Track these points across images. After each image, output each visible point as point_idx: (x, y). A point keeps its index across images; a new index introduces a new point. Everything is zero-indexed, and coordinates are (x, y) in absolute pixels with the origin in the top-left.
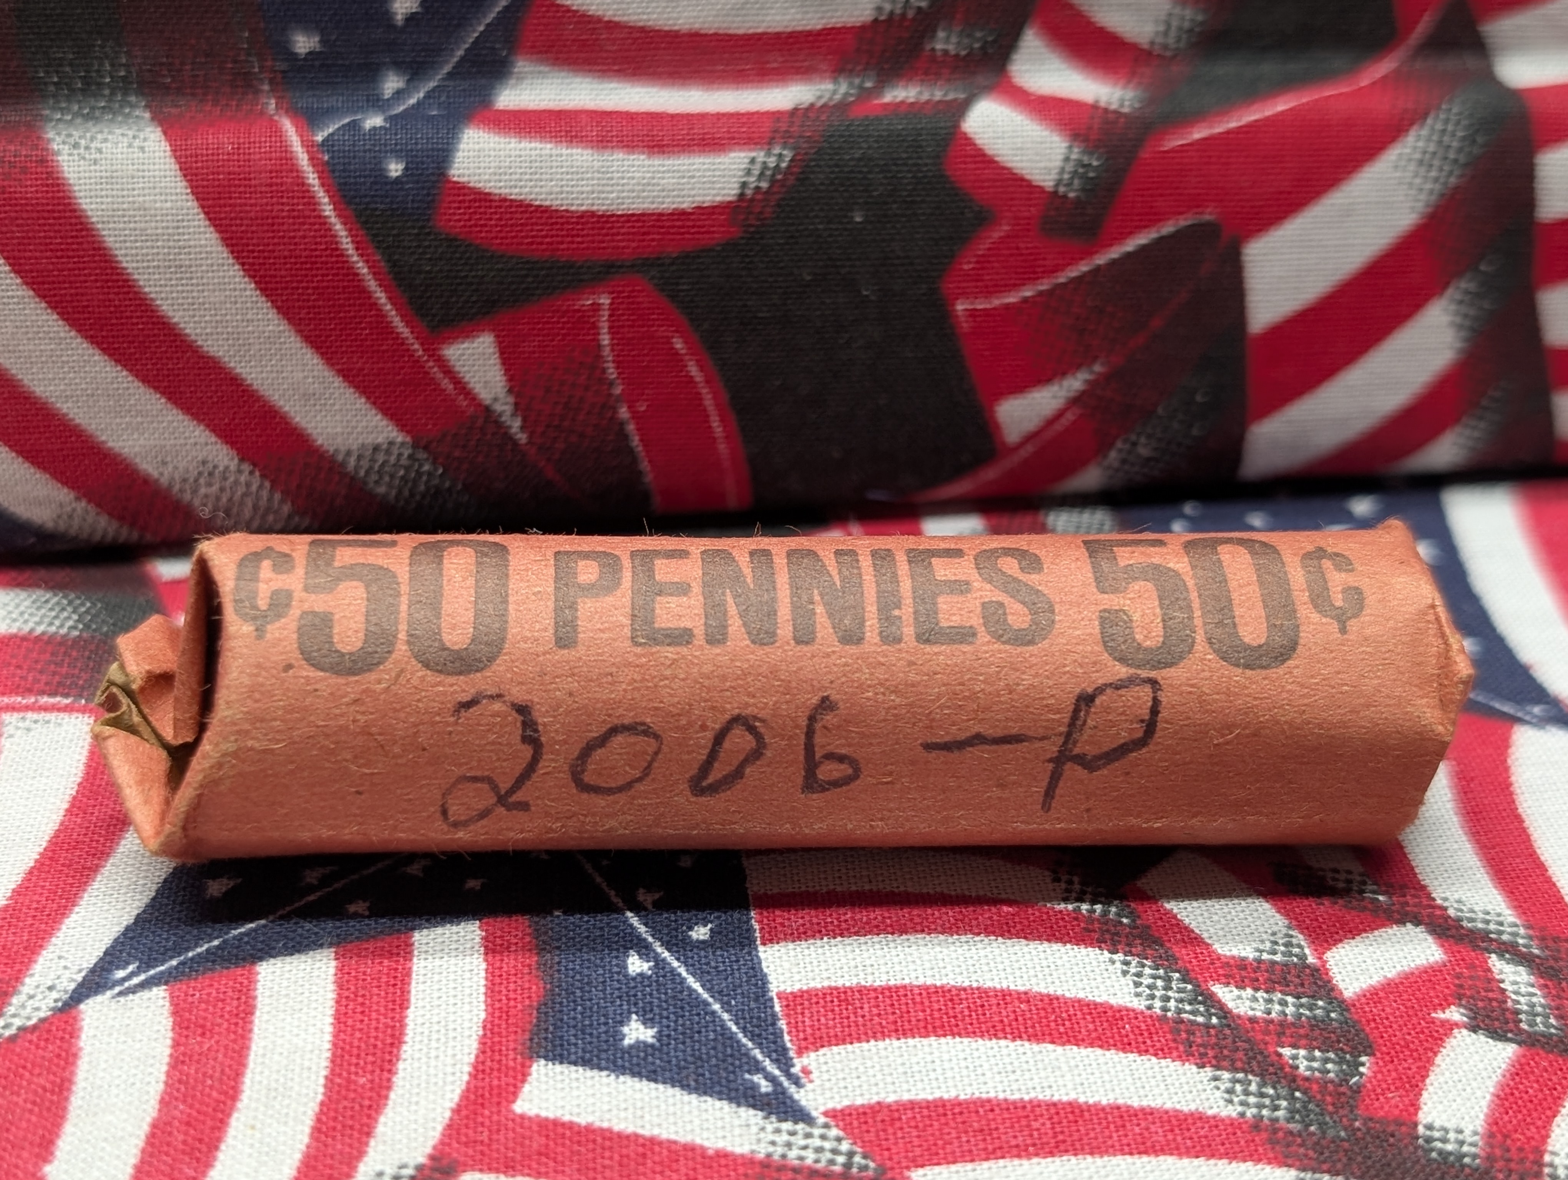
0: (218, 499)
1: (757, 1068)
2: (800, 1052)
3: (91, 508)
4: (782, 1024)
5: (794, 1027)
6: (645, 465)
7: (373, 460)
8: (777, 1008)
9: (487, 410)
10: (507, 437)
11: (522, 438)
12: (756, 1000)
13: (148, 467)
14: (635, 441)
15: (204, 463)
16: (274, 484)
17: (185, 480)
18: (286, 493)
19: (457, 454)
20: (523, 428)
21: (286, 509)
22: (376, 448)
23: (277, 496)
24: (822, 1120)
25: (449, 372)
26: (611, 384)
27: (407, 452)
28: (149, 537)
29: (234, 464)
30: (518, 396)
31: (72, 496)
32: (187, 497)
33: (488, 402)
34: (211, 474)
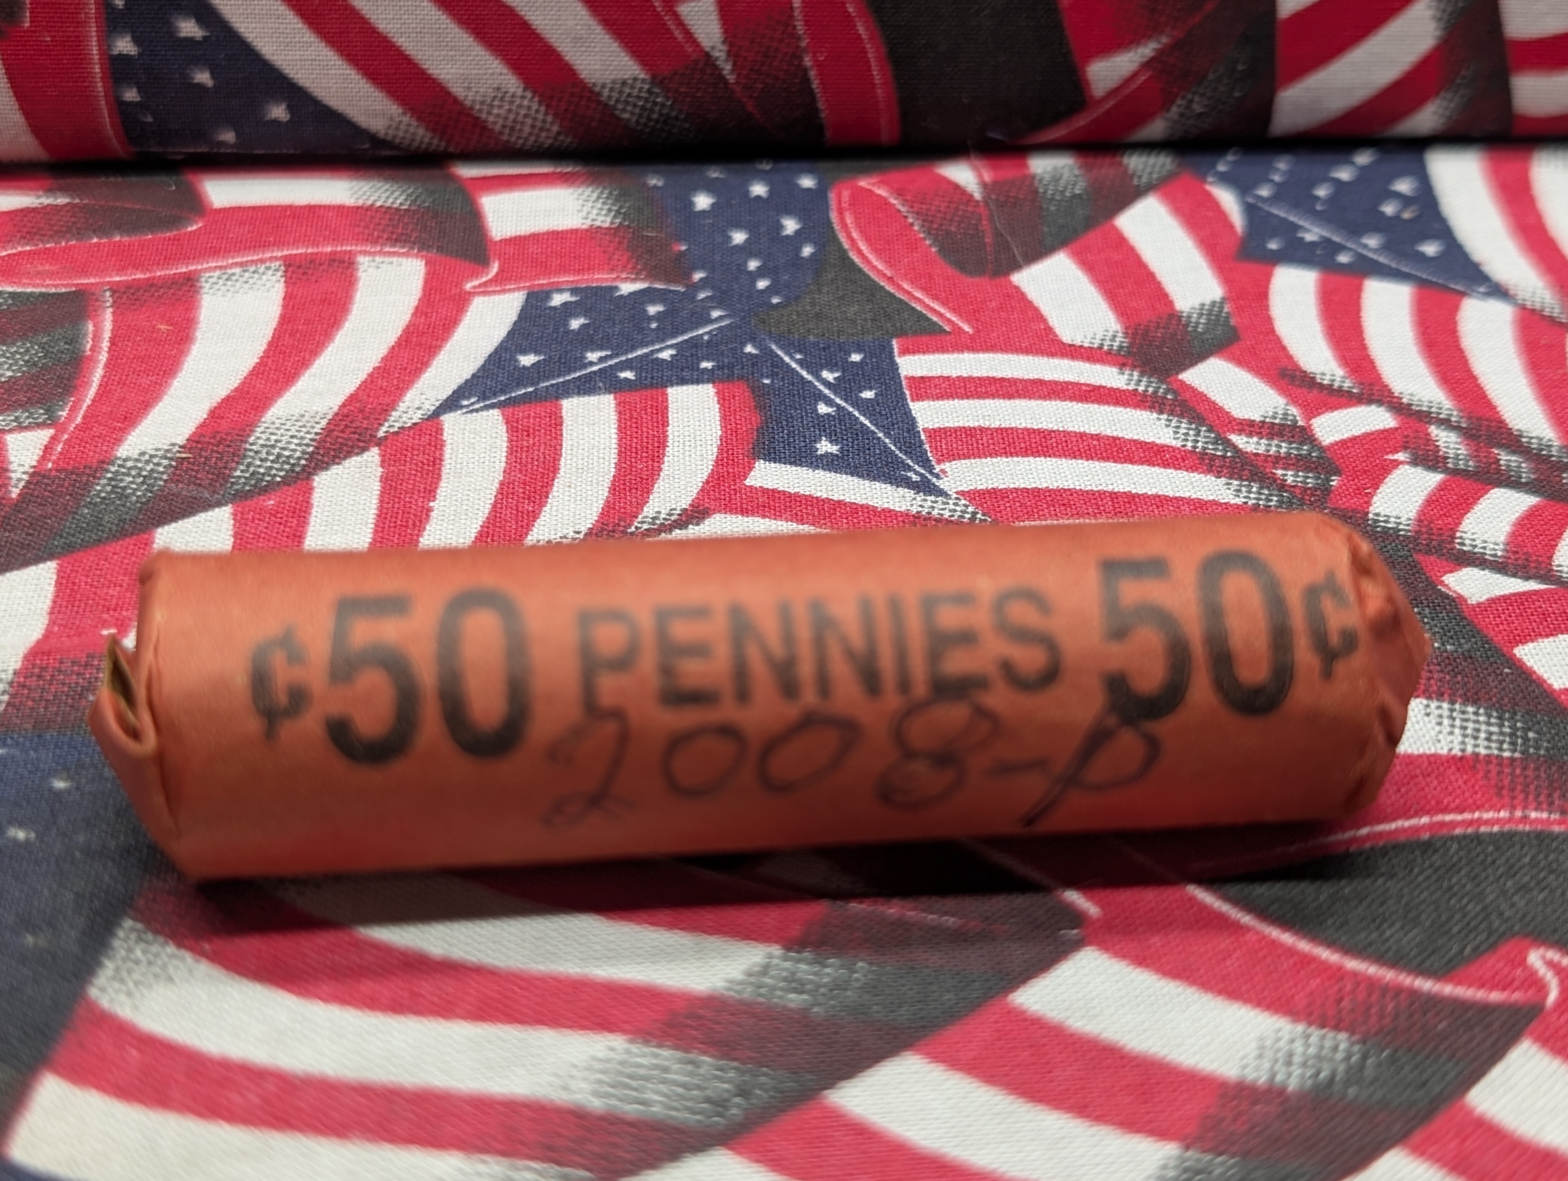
0: (506, 118)
1: (910, 469)
2: (939, 462)
3: (414, 123)
4: (927, 447)
5: (935, 449)
6: (821, 105)
7: (621, 92)
8: (923, 437)
9: (707, 55)
10: (721, 78)
11: (731, 78)
12: (909, 431)
13: (458, 90)
14: (815, 84)
15: (498, 89)
16: (548, 106)
17: (482, 103)
18: (556, 115)
19: (683, 89)
20: (733, 71)
21: (555, 128)
22: (624, 83)
23: (549, 119)
24: (955, 496)
25: (681, 24)
26: (799, 38)
27: (647, 87)
28: (451, 149)
29: (520, 92)
30: (731, 45)
31: (400, 111)
32: (484, 116)
33: (707, 49)
34: (502, 99)
